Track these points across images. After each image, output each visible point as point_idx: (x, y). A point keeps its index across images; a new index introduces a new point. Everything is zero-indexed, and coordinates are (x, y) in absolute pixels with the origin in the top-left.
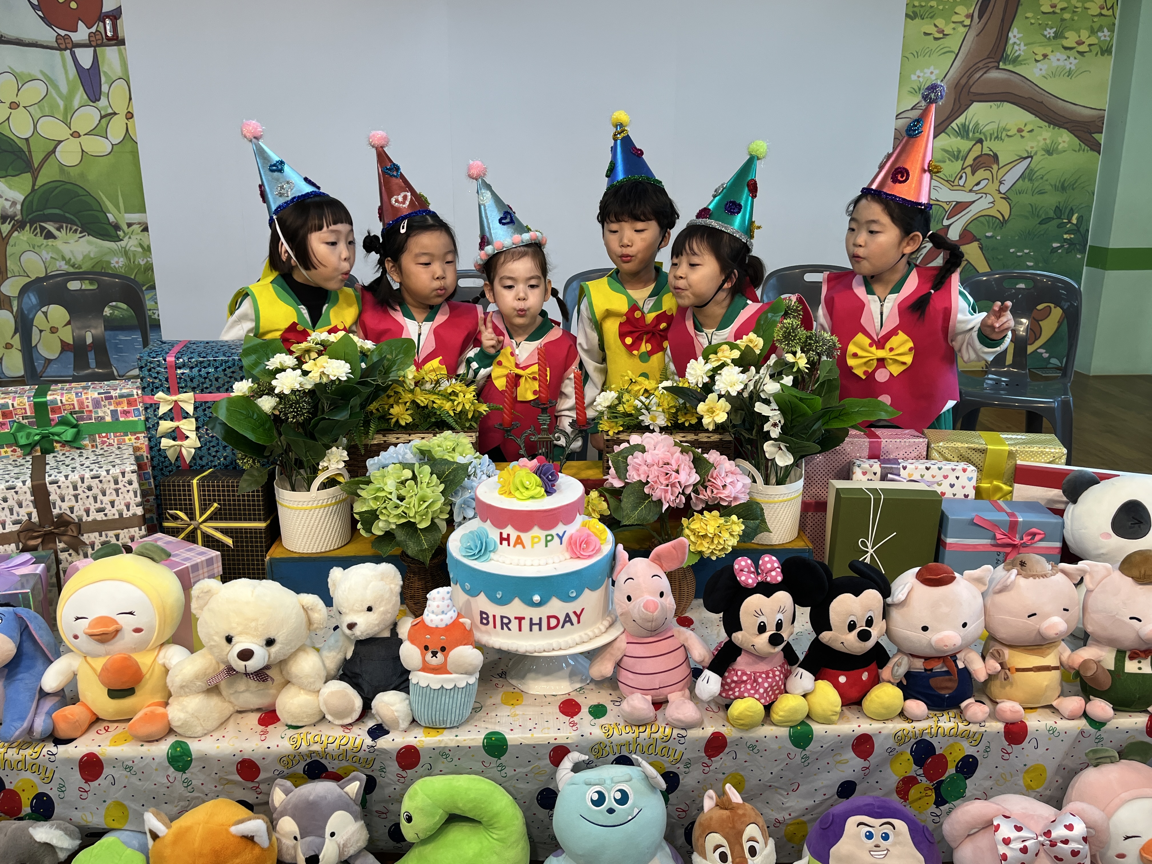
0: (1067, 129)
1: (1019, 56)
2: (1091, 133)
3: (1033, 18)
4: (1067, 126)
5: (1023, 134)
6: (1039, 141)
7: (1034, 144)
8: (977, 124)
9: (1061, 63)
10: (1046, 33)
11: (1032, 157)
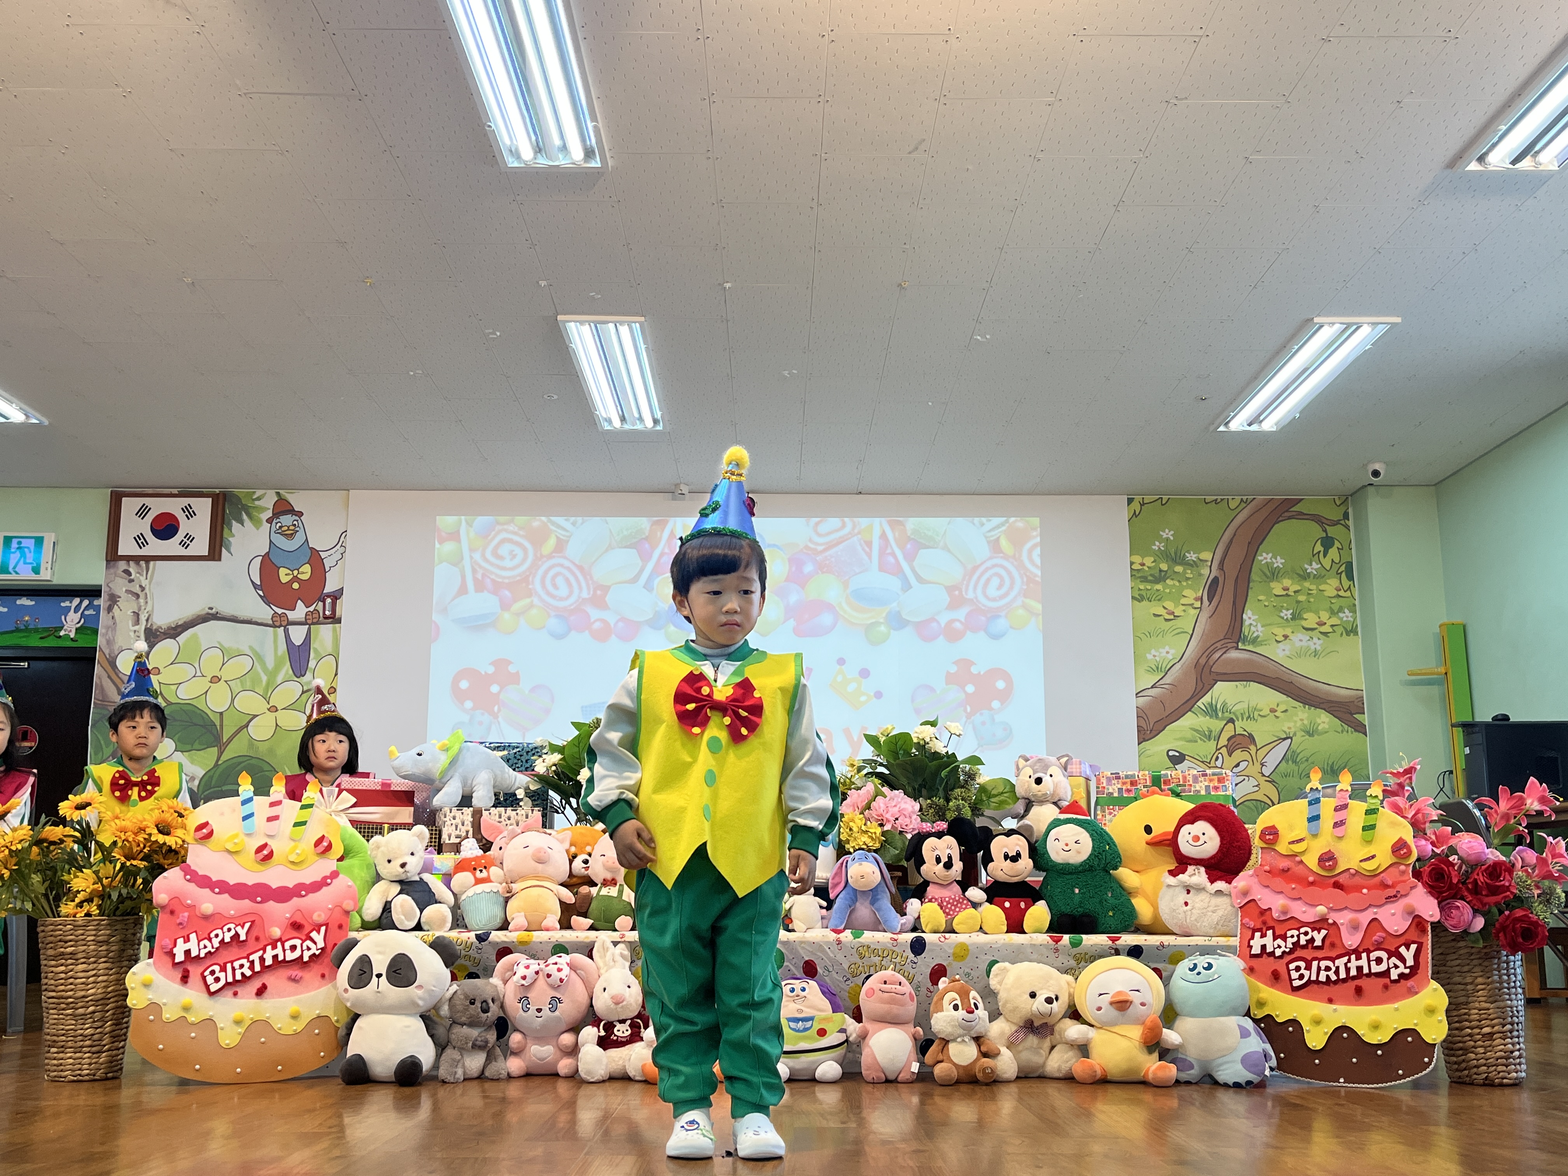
0: (1324, 709)
1: (1258, 637)
2: (1352, 714)
3: (1266, 600)
4: (1321, 706)
5: (1276, 714)
6: (1296, 722)
7: (1291, 725)
8: (1224, 704)
9: (1304, 644)
10: (1282, 615)
11: (1291, 738)
